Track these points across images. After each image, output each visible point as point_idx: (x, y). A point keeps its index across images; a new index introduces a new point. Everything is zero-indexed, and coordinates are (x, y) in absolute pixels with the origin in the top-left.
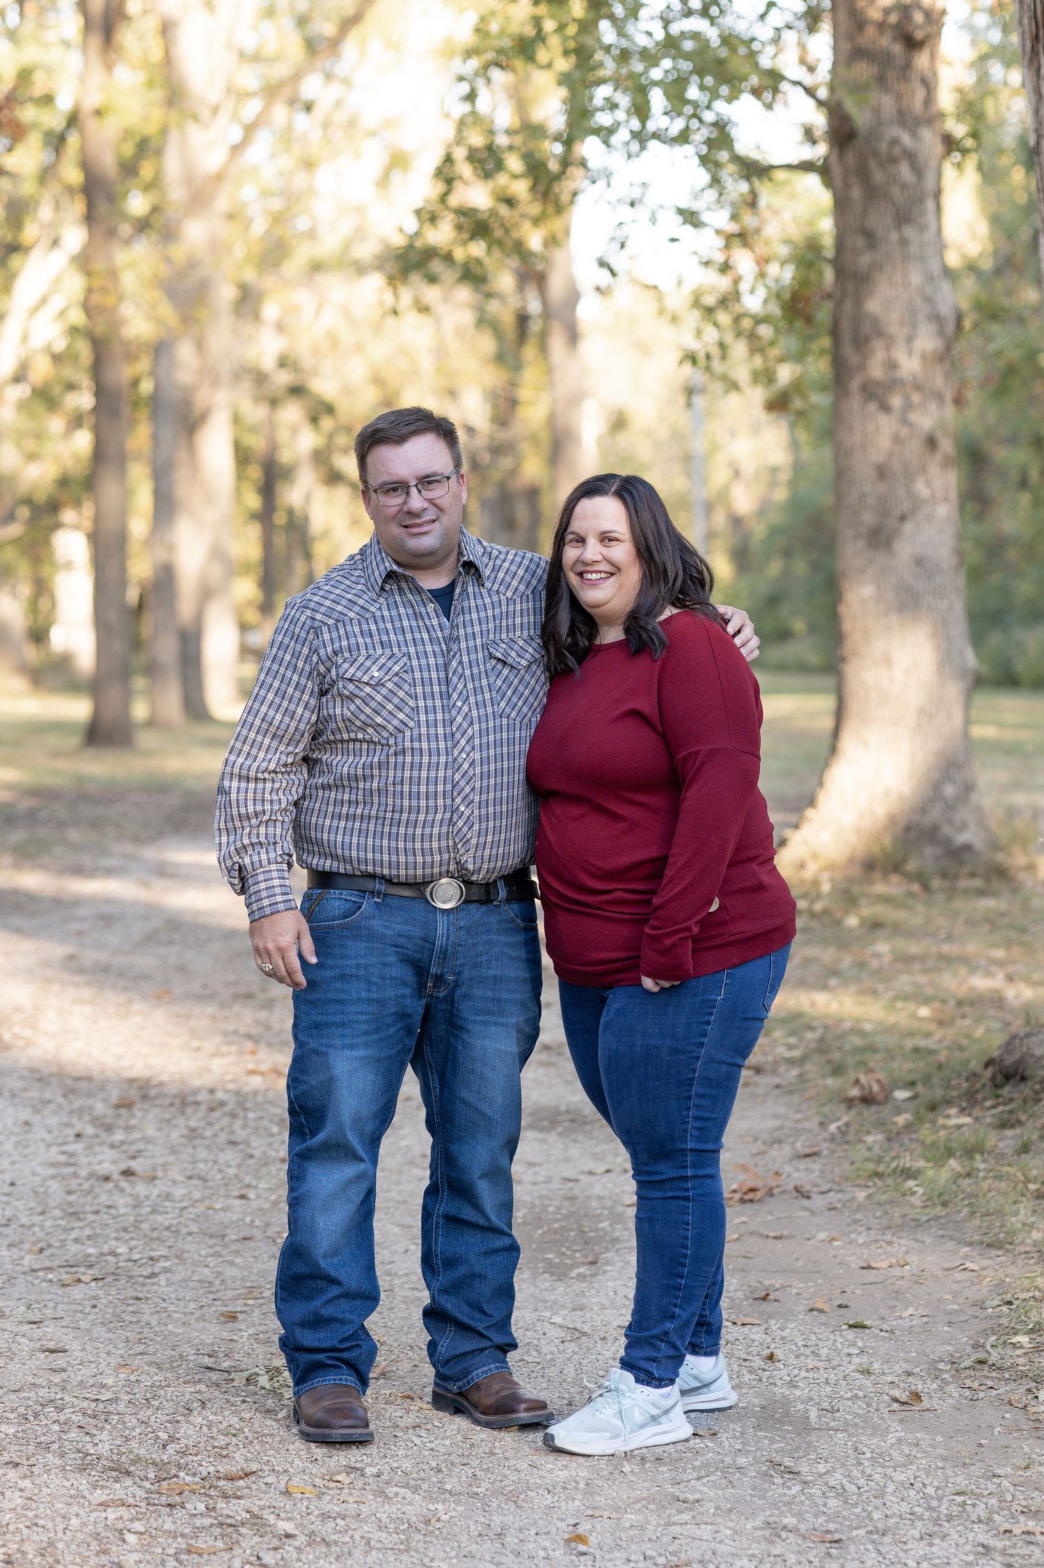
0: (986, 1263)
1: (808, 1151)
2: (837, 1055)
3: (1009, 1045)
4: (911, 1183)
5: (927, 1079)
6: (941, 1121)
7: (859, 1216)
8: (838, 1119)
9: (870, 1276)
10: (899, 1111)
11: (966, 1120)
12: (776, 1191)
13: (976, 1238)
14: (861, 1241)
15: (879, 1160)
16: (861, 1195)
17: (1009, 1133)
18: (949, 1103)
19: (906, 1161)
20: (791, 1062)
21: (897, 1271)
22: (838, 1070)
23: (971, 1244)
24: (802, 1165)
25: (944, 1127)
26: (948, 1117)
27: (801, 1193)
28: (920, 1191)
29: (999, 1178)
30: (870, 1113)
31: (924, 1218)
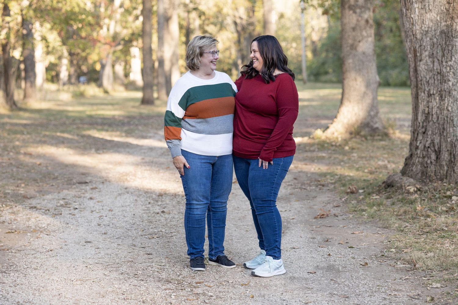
0: (383, 232)
1: (337, 205)
2: (344, 182)
3: (389, 178)
4: (364, 213)
5: (367, 187)
6: (371, 197)
7: (351, 221)
8: (344, 197)
9: (354, 235)
10: (360, 195)
11: (378, 197)
12: (329, 215)
13: (381, 226)
14: (351, 227)
15: (356, 208)
16: (351, 216)
17: (389, 200)
18: (373, 193)
19: (363, 207)
20: (332, 183)
21: (361, 234)
22: (344, 185)
23: (380, 227)
24: (336, 209)
25: (372, 199)
26: (373, 196)
27: (335, 215)
28: (366, 214)
29: (387, 211)
30: (353, 196)
31: (368, 221)
